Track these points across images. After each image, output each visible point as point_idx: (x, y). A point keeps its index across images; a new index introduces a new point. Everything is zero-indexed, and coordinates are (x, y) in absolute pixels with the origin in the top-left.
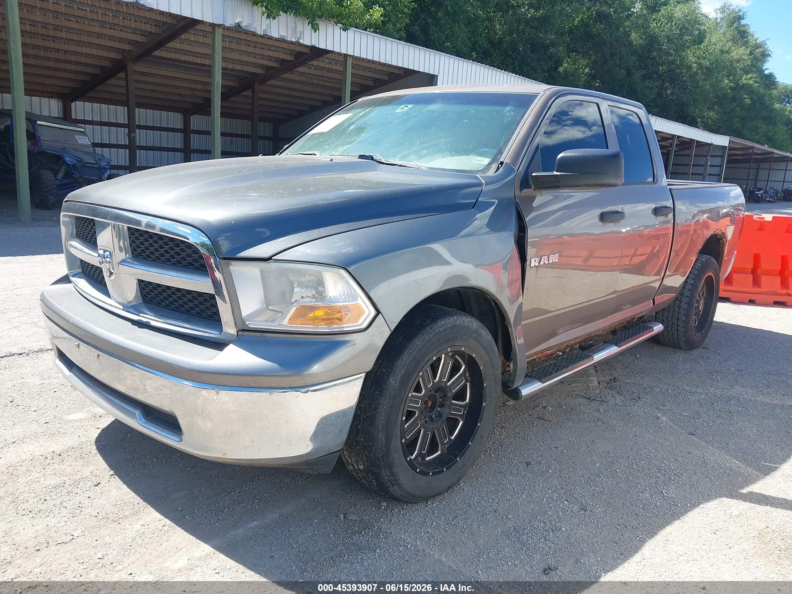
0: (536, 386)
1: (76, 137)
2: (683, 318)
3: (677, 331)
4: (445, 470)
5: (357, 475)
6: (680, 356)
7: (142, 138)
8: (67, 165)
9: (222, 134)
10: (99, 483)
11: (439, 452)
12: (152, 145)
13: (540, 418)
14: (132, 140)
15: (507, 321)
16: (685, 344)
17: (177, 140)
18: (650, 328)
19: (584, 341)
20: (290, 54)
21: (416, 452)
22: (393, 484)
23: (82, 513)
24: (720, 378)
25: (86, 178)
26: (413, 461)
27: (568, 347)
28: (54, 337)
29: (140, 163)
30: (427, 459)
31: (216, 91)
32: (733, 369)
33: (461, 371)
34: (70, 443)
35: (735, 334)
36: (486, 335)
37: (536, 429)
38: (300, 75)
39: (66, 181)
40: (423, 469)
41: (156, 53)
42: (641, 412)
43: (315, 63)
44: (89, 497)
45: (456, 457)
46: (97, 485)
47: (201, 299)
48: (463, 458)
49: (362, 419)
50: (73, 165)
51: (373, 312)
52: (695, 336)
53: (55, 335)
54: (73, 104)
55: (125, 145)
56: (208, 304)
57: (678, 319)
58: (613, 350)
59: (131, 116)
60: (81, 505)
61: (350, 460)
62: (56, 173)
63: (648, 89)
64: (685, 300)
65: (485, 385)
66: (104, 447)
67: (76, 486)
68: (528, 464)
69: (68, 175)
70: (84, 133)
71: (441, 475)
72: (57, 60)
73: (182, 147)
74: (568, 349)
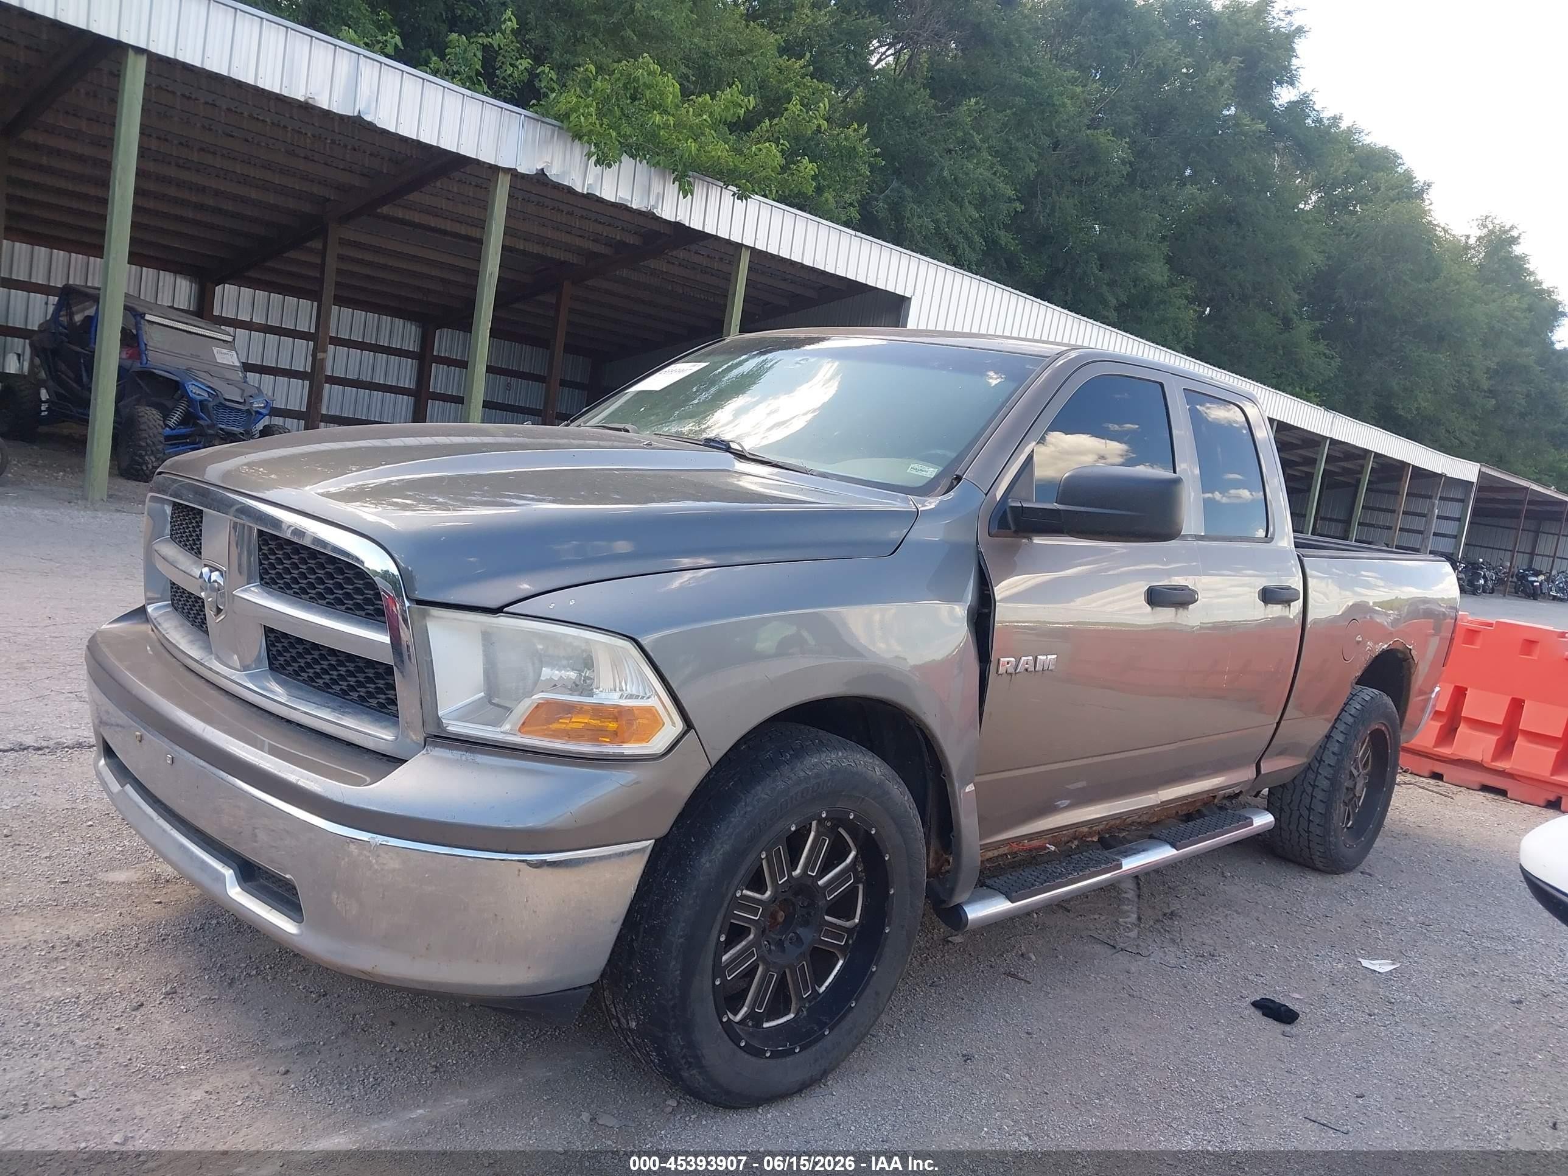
0: (998, 906)
1: (215, 350)
2: (1320, 808)
3: (1308, 832)
4: (797, 1050)
5: (626, 1040)
6: (1313, 883)
7: (339, 361)
8: (191, 401)
9: (490, 369)
10: (142, 1005)
11: (792, 1016)
12: (356, 377)
13: (1010, 974)
14: (317, 364)
15: (943, 773)
16: (1322, 860)
17: (404, 373)
18: (1247, 818)
19: (1109, 830)
20: (635, 233)
21: (745, 1009)
22: (690, 1064)
23: (101, 1057)
24: (1382, 933)
25: (221, 429)
26: (735, 1025)
27: (1075, 839)
28: (100, 723)
29: (328, 408)
30: (766, 1025)
31: (486, 289)
32: (1412, 919)
33: (848, 861)
34: (101, 925)
35: (1431, 853)
36: (900, 795)
37: (996, 994)
38: (651, 274)
39: (183, 430)
40: (756, 1043)
41: (385, 210)
42: (1211, 984)
43: (681, 254)
44: (119, 1029)
45: (822, 1026)
46: (138, 1009)
47: (370, 673)
48: (836, 1031)
49: (642, 930)
50: (201, 402)
51: (680, 726)
52: (1344, 844)
53: (104, 718)
54: (219, 289)
55: (306, 372)
56: (381, 683)
57: (1310, 809)
58: (1164, 853)
59: (322, 319)
60: (101, 1042)
61: (613, 1010)
62: (166, 414)
63: (1323, 358)
64: (1325, 772)
65: (892, 892)
66: (164, 940)
67: (99, 1006)
68: (967, 1058)
69: (188, 419)
70: (230, 345)
71: (789, 1059)
72: (201, 207)
73: (413, 386)
74: (1076, 842)
